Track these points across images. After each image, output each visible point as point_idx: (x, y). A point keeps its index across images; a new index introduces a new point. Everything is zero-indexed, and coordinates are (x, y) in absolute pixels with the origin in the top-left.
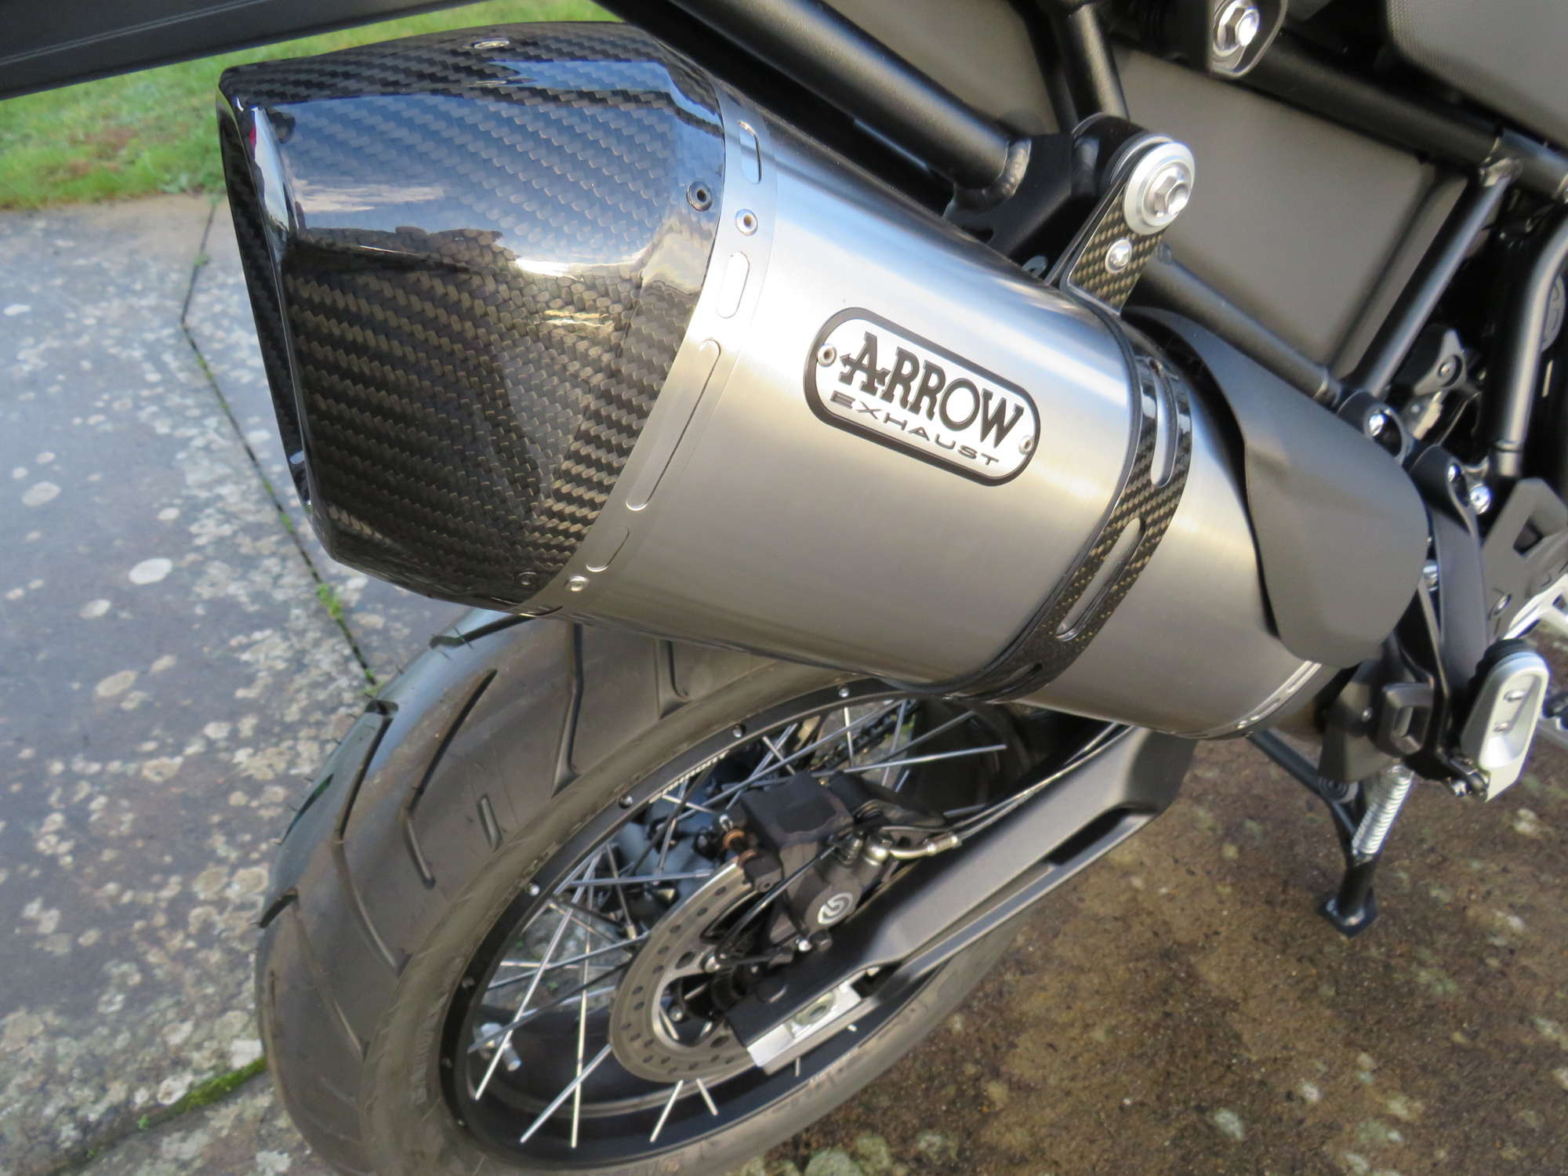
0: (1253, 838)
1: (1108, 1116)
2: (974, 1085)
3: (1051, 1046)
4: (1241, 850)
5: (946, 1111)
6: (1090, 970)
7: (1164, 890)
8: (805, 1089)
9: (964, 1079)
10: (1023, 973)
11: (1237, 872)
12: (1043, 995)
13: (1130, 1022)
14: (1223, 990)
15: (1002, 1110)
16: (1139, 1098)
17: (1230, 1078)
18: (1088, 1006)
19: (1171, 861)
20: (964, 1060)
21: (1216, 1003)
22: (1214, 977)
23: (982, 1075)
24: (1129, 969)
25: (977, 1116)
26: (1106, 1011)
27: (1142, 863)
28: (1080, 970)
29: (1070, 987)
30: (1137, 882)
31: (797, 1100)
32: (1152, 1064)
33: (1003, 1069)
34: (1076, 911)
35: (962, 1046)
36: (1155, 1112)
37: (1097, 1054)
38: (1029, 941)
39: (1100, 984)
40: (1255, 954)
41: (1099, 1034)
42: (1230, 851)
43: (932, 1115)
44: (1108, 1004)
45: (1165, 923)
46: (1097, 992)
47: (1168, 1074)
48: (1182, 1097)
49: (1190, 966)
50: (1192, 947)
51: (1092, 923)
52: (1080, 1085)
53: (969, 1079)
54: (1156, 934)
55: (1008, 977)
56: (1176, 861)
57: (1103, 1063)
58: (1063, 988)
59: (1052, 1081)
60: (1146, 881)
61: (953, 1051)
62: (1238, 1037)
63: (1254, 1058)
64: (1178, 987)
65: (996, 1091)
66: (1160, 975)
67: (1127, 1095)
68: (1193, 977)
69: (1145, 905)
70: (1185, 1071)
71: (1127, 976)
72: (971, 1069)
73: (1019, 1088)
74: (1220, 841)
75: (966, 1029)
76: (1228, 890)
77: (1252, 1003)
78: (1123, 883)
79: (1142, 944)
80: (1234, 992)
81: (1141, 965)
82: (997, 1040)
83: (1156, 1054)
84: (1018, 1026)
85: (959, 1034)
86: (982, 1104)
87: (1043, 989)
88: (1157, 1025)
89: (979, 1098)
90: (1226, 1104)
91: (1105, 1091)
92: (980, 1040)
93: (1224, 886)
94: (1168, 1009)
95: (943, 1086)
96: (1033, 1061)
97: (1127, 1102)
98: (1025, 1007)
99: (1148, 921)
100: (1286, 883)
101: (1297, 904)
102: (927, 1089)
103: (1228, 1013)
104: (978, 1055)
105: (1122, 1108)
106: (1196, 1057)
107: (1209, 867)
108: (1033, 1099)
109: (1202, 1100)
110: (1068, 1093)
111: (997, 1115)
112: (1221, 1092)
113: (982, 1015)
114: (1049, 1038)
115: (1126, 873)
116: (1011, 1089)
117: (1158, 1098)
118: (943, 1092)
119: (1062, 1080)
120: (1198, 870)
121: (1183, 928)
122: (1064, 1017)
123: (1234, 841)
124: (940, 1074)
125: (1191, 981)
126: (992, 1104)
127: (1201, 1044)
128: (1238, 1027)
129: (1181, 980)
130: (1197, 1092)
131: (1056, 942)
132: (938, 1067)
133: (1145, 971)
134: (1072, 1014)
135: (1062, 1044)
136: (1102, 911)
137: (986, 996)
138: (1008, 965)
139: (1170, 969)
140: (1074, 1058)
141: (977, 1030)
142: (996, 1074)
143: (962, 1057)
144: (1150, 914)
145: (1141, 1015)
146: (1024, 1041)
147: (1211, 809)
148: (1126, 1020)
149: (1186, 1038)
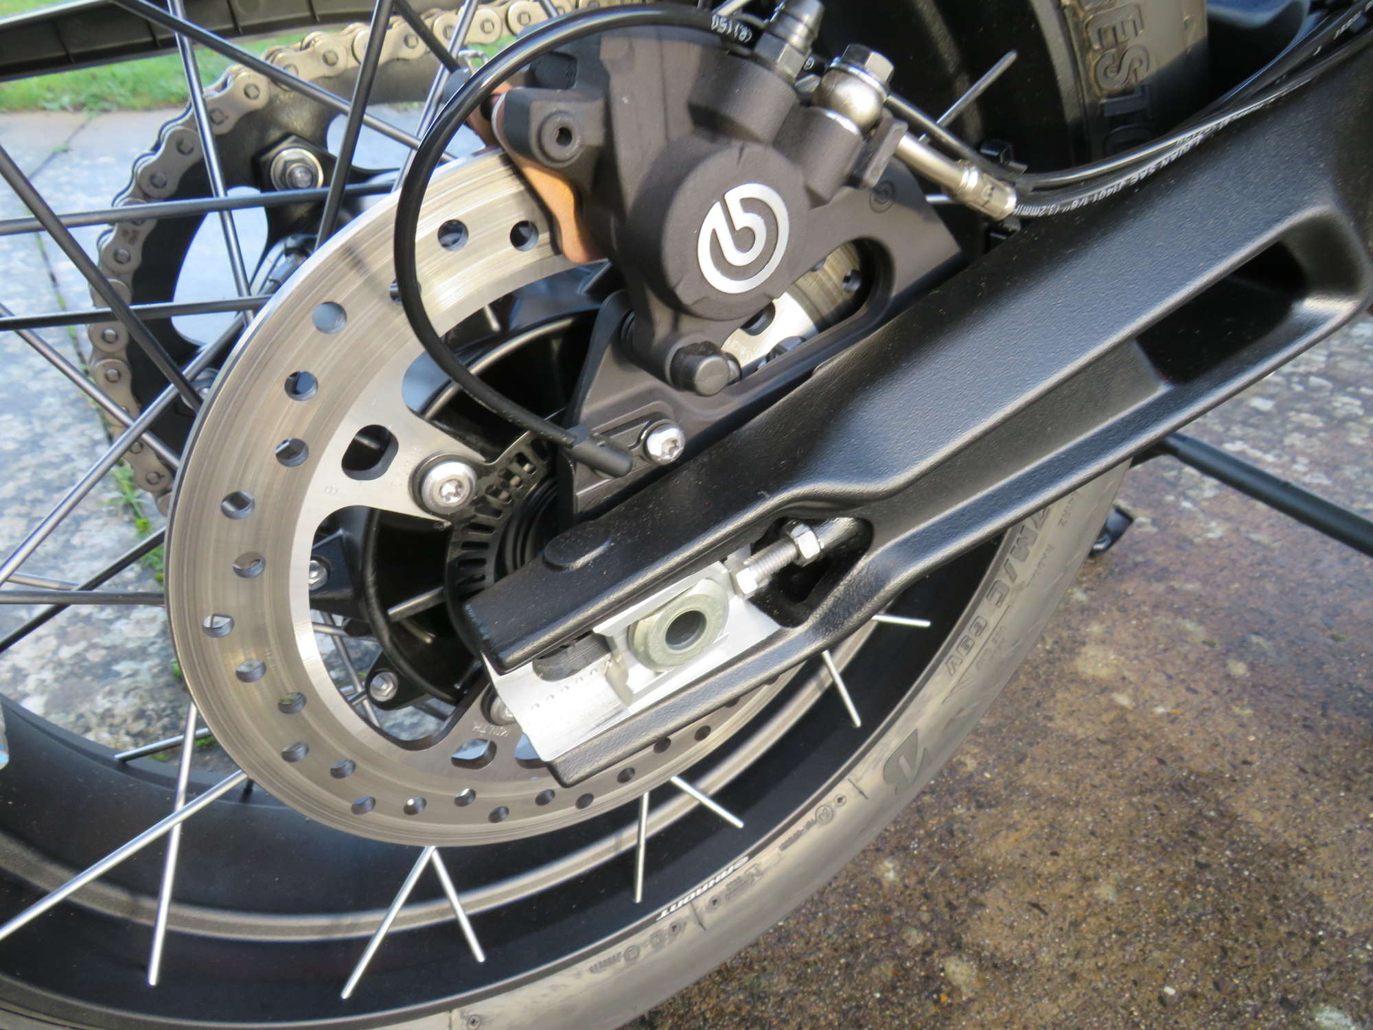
0: (1264, 654)
1: (1144, 1015)
2: (923, 960)
3: (1036, 906)
4: (1252, 667)
5: (880, 1001)
6: (1077, 804)
7: (1160, 710)
8: (651, 930)
9: (907, 951)
10: (980, 806)
11: (1256, 690)
12: (1013, 836)
13: (1149, 874)
14: (1275, 835)
15: (970, 1000)
16: (1187, 986)
17: (1319, 960)
18: (1083, 852)
19: (1164, 677)
20: (903, 923)
21: (1270, 852)
22: (1257, 817)
23: (935, 945)
24: (1131, 804)
25: (933, 1010)
26: (1111, 858)
27: (1124, 678)
28: (1062, 803)
29: (1051, 826)
30: (1123, 700)
31: (637, 948)
32: (1195, 935)
33: (967, 938)
34: (1045, 732)
35: (899, 904)
36: (1218, 1009)
37: (1108, 919)
38: (983, 766)
39: (1095, 822)
40: (1309, 790)
41: (1105, 891)
42: (1239, 669)
43: (858, 1007)
44: (1112, 850)
45: (1171, 749)
46: (1093, 833)
47: (1224, 950)
48: (1253, 985)
49: (1218, 802)
50: (1216, 777)
51: (1069, 746)
52: (1090, 964)
53: (914, 951)
54: (1161, 761)
55: (959, 810)
56: (1170, 677)
57: (1120, 933)
58: (1042, 827)
59: (1046, 957)
60: (1135, 699)
61: (887, 911)
62: (1315, 898)
63: (1350, 931)
64: (1208, 831)
65: (959, 970)
66: (1178, 813)
67: (1166, 980)
68: (1227, 818)
69: (1139, 726)
70: (1249, 947)
71: (1133, 813)
72: (915, 938)
73: (995, 966)
74: (1222, 658)
75: (903, 879)
76: (1248, 712)
77: (1324, 853)
78: (1103, 700)
79: (1145, 774)
80: (1291, 837)
81: (1149, 800)
82: (951, 896)
83: (1198, 920)
84: (984, 878)
85: (893, 885)
86: (938, 991)
87: (1013, 827)
88: (1190, 879)
89: (933, 982)
90: (1329, 998)
91: (1132, 974)
92: (926, 896)
93: (1242, 708)
94: (1201, 858)
95: (875, 961)
96: (1012, 927)
97: (1170, 991)
98: (989, 851)
99: (1147, 745)
100: (1324, 707)
101: (1346, 731)
102: (848, 965)
103: (1292, 866)
104: (925, 917)
105: (1162, 999)
106: (1260, 926)
107: (1215, 685)
108: (1018, 985)
109: (1286, 991)
110: (1074, 977)
111: (964, 1008)
112: (1315, 979)
113: (926, 860)
114: (1030, 896)
115: (1106, 688)
116: (981, 968)
117: (1217, 985)
118: (875, 971)
119: (1060, 956)
120: (1201, 687)
121: (1198, 757)
122: (1049, 867)
123: (1241, 658)
124: (867, 944)
125: (1227, 821)
126: (954, 990)
127: (1264, 909)
128: (1312, 885)
129: (1211, 820)
130: (1275, 978)
131: (1023, 769)
132: (864, 932)
133: (1156, 807)
134: (1061, 861)
135: (1053, 905)
136: (1080, 733)
137: (930, 835)
138: (957, 795)
139: (1193, 806)
140: (1075, 924)
141: (921, 882)
142: (957, 946)
143: (900, 918)
144: (1147, 737)
145: (1163, 866)
146: (994, 899)
147: (1201, 622)
148: (1143, 871)
149: (1239, 901)
